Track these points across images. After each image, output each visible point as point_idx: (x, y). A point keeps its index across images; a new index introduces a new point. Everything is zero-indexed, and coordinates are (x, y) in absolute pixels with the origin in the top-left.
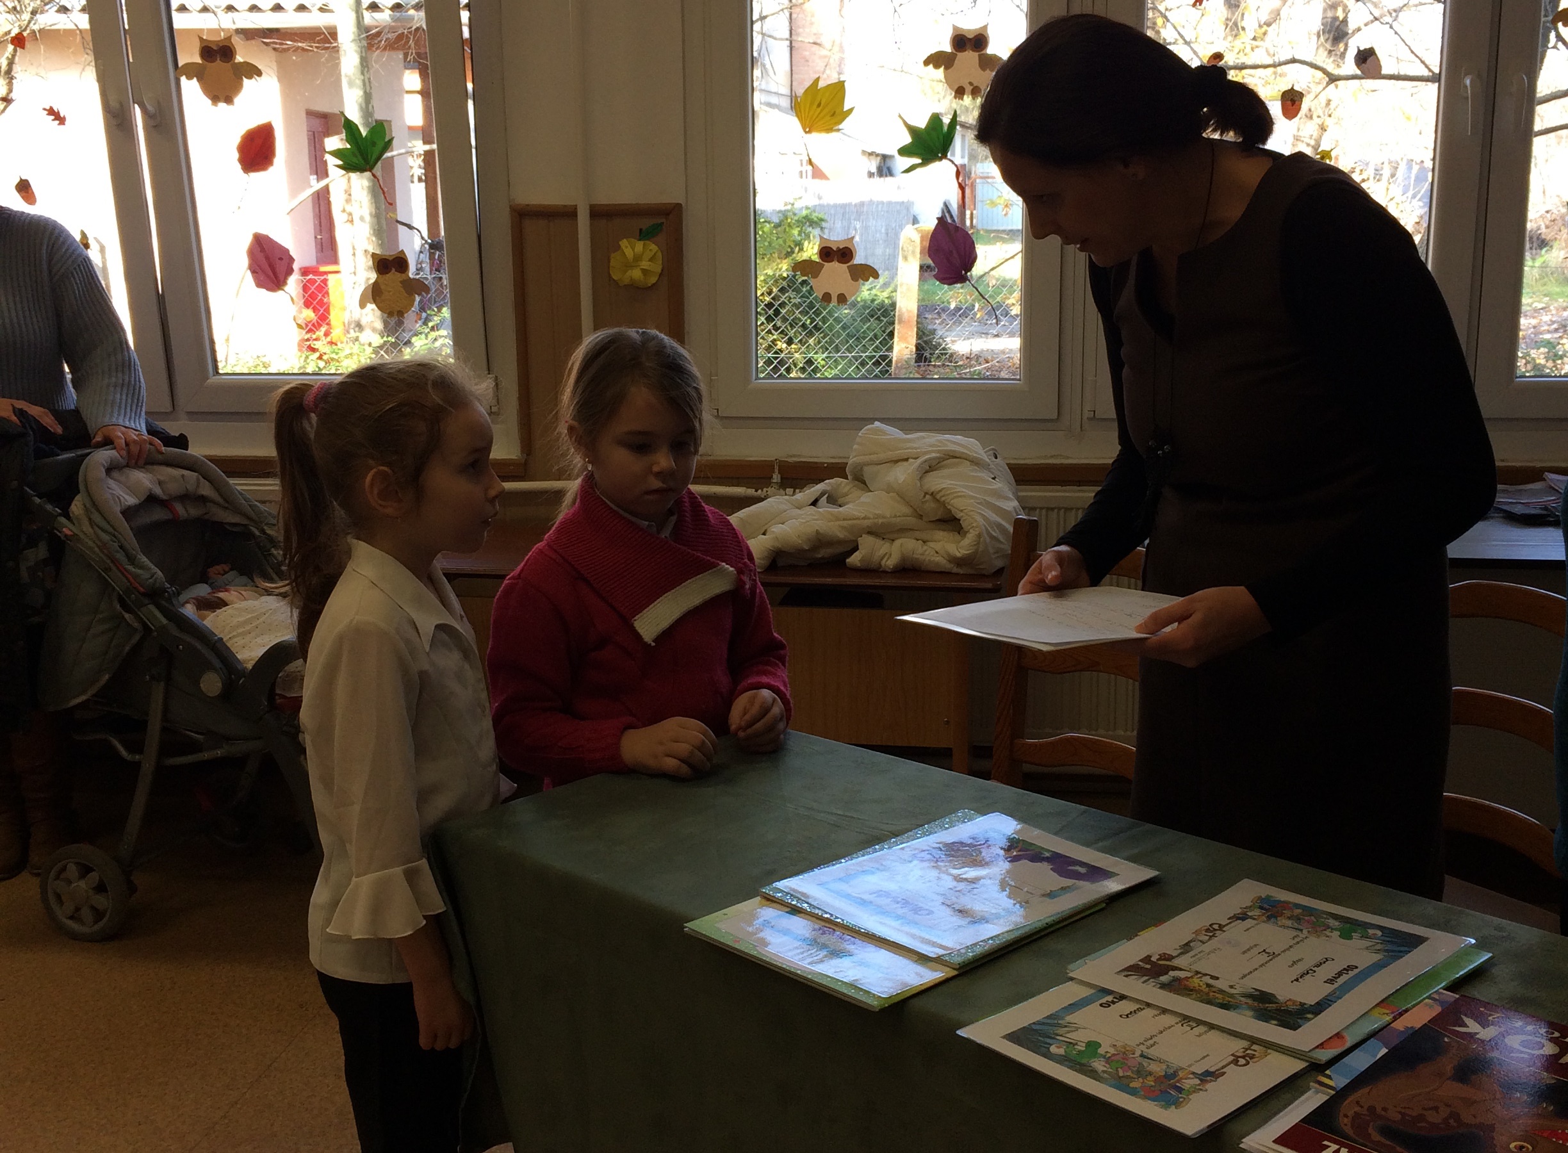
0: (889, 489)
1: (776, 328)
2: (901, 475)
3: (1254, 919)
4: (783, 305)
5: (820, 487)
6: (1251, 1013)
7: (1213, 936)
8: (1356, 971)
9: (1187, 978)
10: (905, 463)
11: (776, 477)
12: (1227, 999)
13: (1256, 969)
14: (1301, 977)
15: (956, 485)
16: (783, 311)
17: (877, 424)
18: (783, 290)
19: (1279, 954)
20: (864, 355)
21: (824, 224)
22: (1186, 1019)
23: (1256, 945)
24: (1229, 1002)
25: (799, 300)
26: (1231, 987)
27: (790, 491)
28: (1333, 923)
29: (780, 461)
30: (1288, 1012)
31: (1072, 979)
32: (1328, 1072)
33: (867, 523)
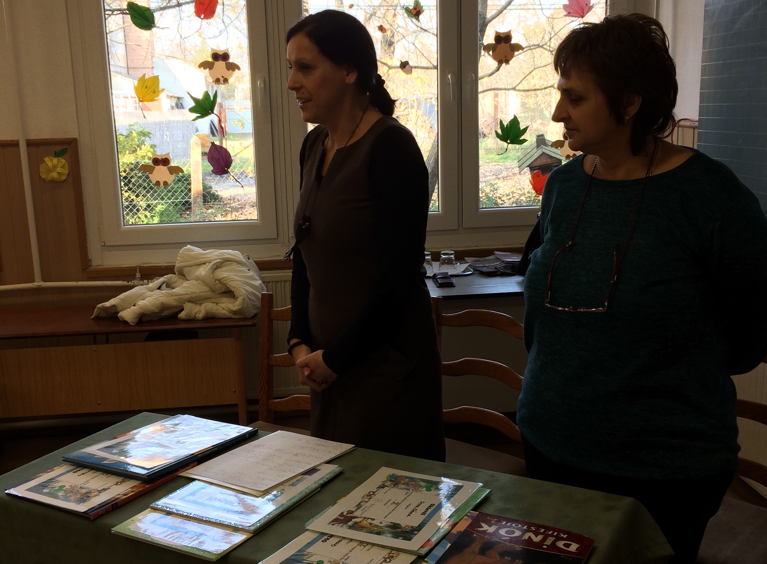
0: (197, 279)
1: (130, 189)
2: (203, 272)
3: (388, 487)
4: (132, 177)
5: (162, 279)
6: (390, 535)
7: (371, 498)
8: (434, 507)
9: (360, 522)
10: (204, 266)
11: (138, 275)
12: (379, 529)
13: (391, 512)
14: (411, 513)
15: (230, 275)
16: (133, 180)
17: (188, 246)
19: (400, 503)
20: (177, 201)
21: (151, 136)
22: (361, 543)
23: (390, 500)
24: (380, 531)
25: (141, 175)
26: (381, 523)
27: (146, 281)
28: (423, 484)
29: (139, 266)
30: (407, 532)
31: (308, 530)
32: (426, 559)
33: (187, 297)
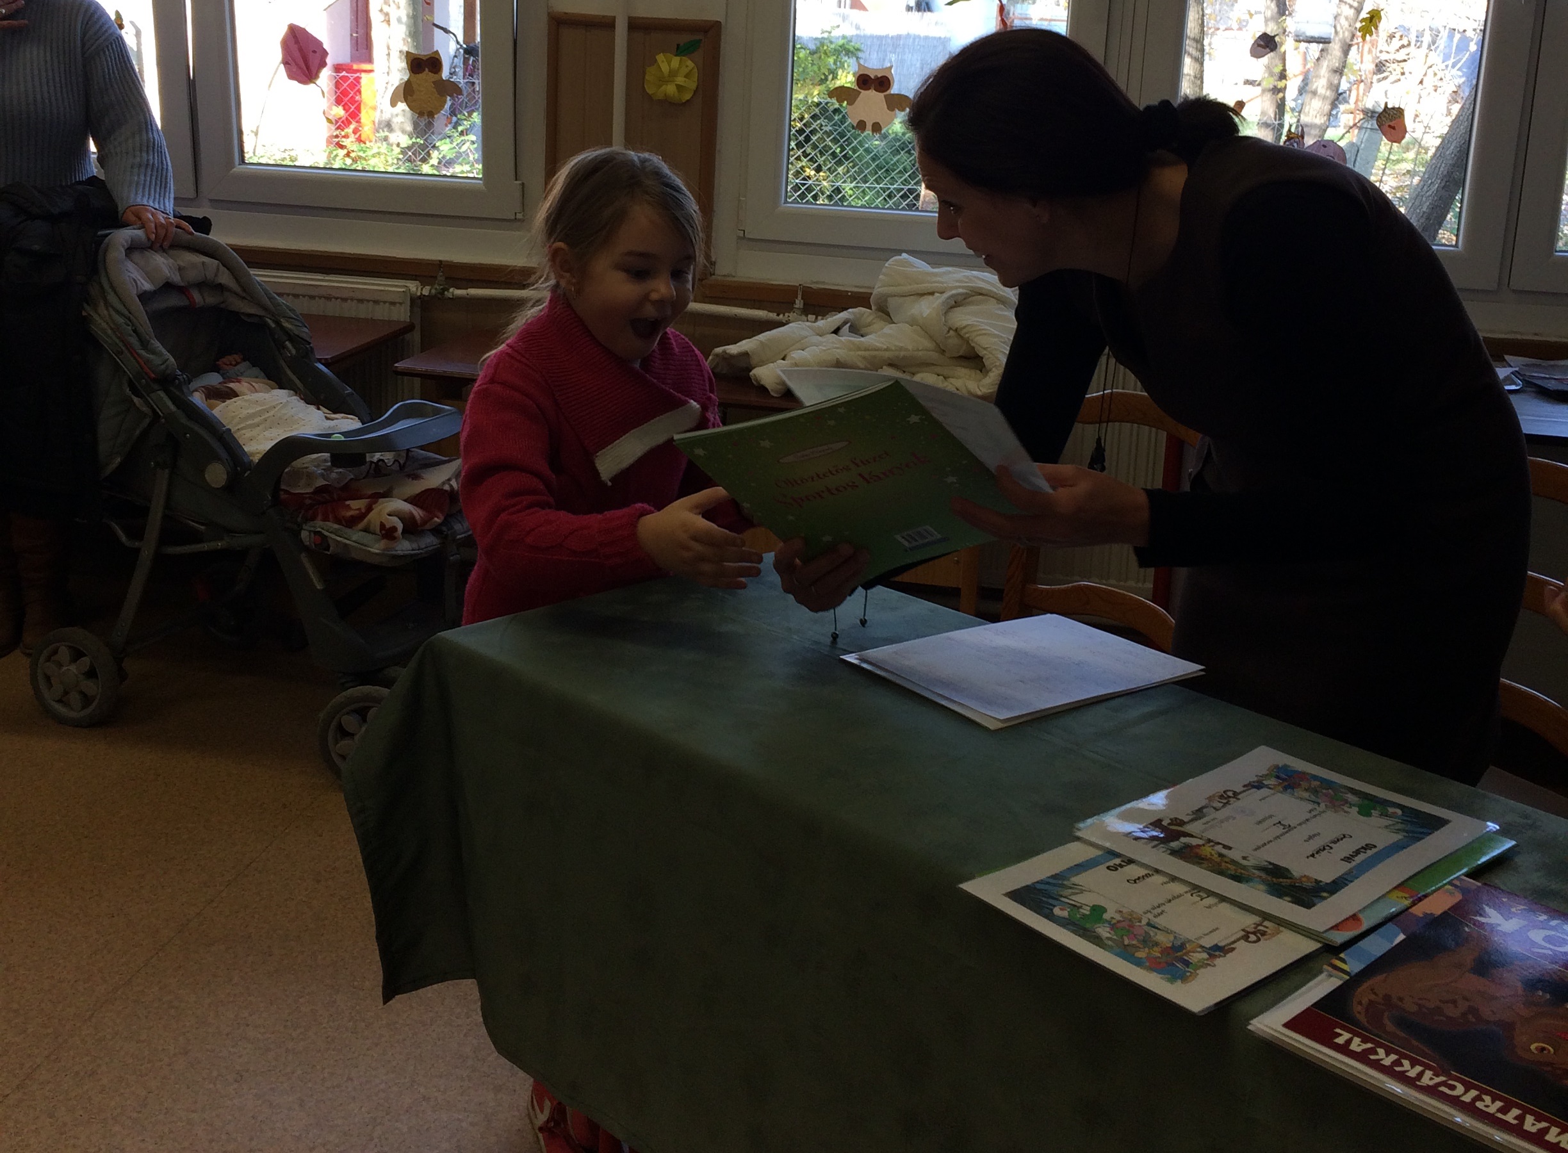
0: (913, 322)
1: (805, 155)
2: (926, 308)
3: (1270, 788)
4: (813, 132)
5: (843, 315)
6: (1263, 887)
7: (1227, 803)
8: (1374, 850)
9: (1199, 846)
10: (931, 297)
11: (799, 303)
12: (1239, 871)
13: (1271, 841)
14: (1317, 853)
15: (983, 323)
16: (814, 138)
17: (904, 255)
18: (815, 117)
19: (1295, 828)
20: (892, 187)
21: (860, 54)
22: (1196, 888)
23: (1271, 817)
24: (1241, 873)
25: (831, 128)
26: (1244, 858)
27: (811, 317)
28: (1351, 797)
29: (804, 287)
30: (1304, 890)
31: (1078, 839)
32: (1342, 955)
33: (887, 354)
